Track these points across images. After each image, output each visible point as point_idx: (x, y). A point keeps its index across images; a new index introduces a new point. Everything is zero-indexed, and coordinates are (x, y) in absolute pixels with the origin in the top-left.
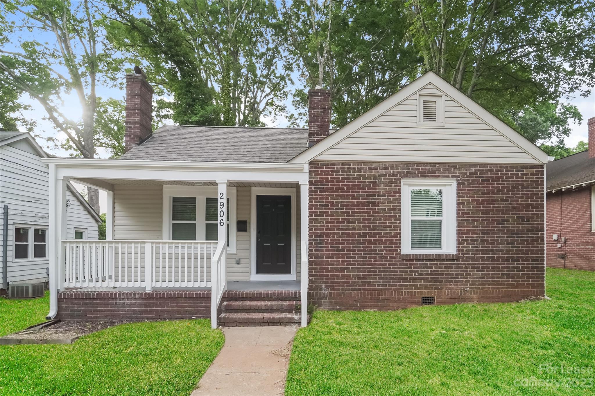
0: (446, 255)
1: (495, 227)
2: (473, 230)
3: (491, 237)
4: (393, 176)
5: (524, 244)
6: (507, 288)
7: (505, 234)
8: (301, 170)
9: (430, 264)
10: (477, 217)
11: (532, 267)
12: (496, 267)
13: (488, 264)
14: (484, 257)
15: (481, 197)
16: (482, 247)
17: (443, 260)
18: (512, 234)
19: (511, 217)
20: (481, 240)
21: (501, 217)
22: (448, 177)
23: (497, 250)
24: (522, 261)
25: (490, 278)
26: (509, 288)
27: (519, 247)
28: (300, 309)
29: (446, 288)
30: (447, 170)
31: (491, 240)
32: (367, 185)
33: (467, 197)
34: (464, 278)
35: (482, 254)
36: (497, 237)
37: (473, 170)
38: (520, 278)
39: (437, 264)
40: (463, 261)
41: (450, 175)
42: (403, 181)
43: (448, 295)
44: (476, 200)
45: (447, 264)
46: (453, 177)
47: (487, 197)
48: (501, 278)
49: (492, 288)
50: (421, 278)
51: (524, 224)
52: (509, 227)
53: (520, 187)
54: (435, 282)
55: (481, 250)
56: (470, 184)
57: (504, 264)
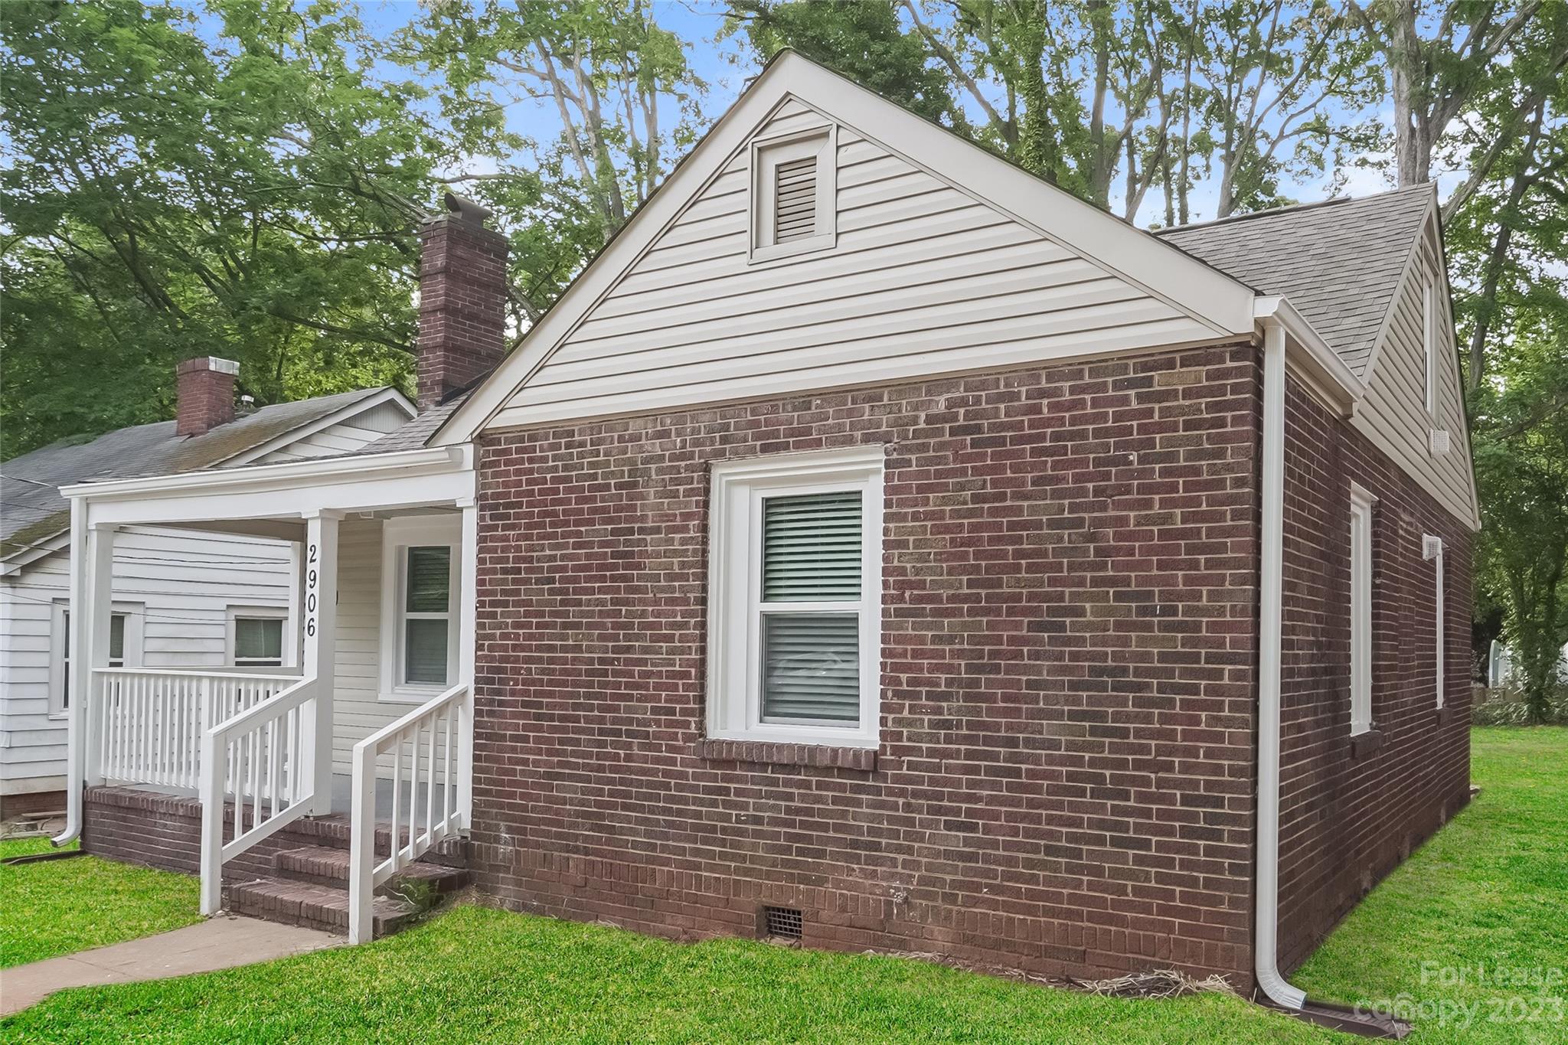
0: (835, 751)
1: (1024, 641)
2: (934, 654)
3: (1004, 684)
4: (682, 457)
5: (1148, 718)
6: (1069, 914)
7: (1063, 671)
8: (453, 466)
9: (787, 783)
10: (952, 599)
11: (1186, 832)
12: (1024, 817)
13: (991, 800)
14: (975, 770)
15: (971, 513)
16: (970, 725)
17: (827, 770)
18: (1093, 671)
19: (1092, 597)
20: (968, 697)
21: (1047, 597)
22: (850, 441)
23: (1028, 742)
24: (1142, 797)
25: (997, 861)
26: (1079, 915)
27: (1124, 733)
29: (837, 884)
30: (850, 413)
31: (1006, 698)
32: (612, 498)
33: (915, 517)
34: (899, 849)
35: (969, 755)
36: (1030, 685)
37: (941, 404)
38: (1131, 875)
39: (807, 785)
40: (897, 779)
41: (858, 434)
42: (721, 474)
43: (843, 910)
44: (947, 529)
45: (842, 788)
46: (866, 439)
47: (994, 512)
48: (1043, 865)
49: (1008, 907)
50: (757, 834)
51: (1149, 627)
52: (1081, 641)
53: (1133, 457)
54: (800, 852)
55: (967, 739)
56: (930, 461)
57: (1059, 806)
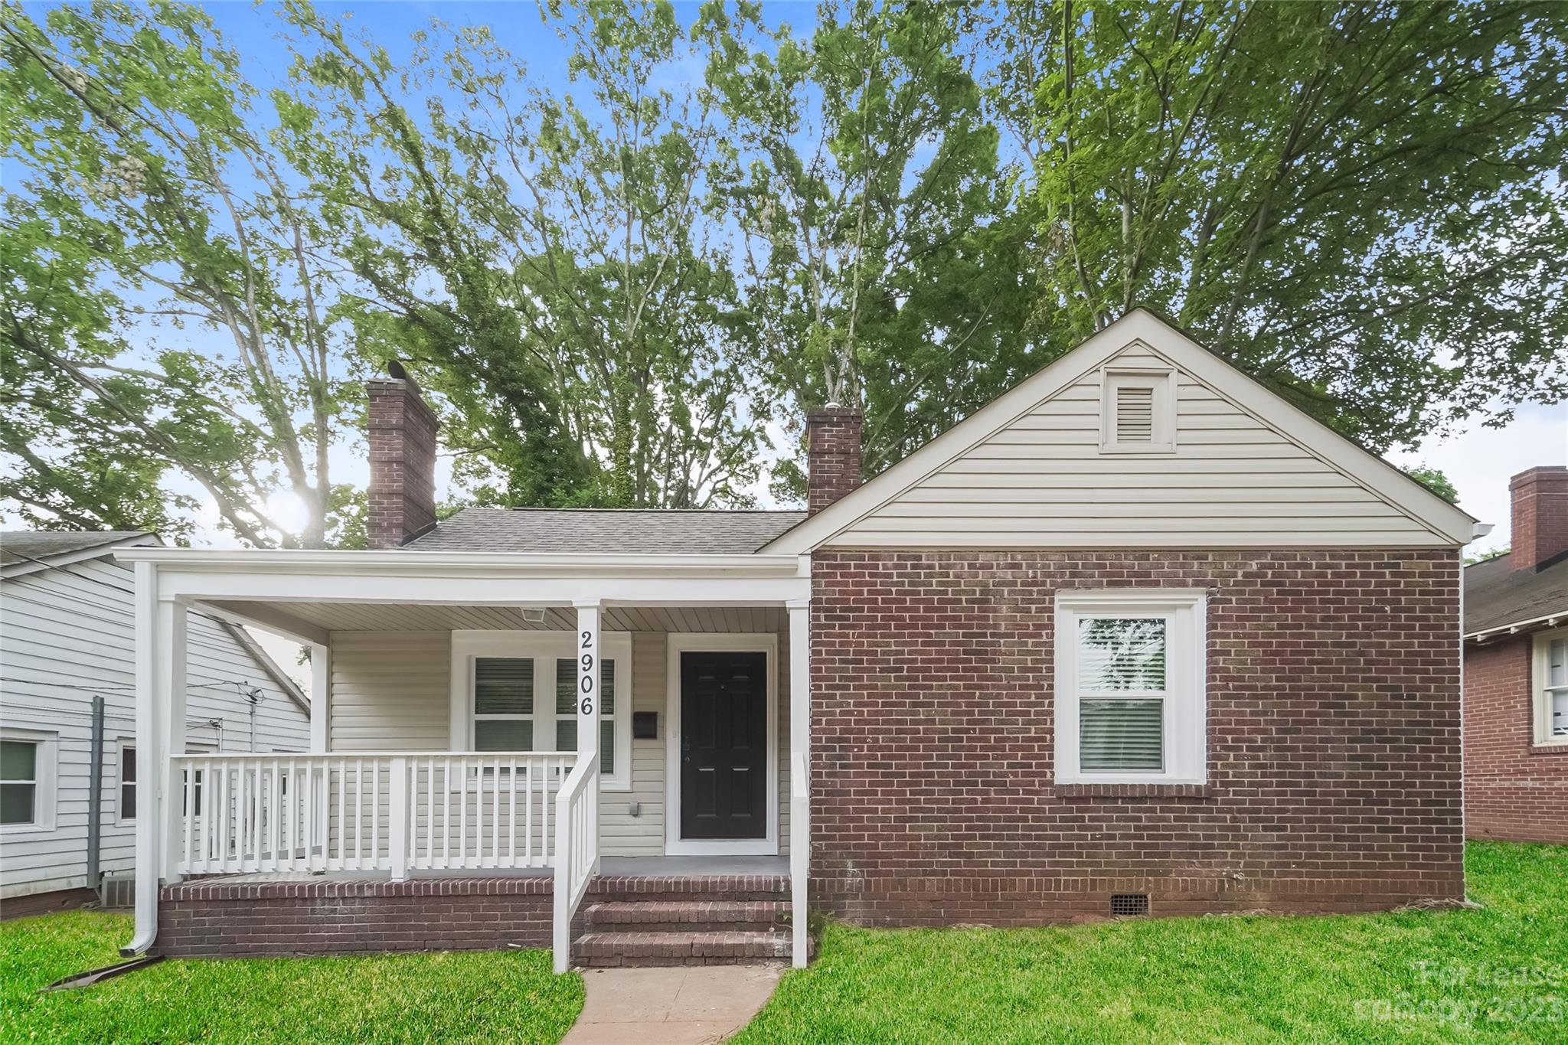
0: (1180, 787)
1: (1317, 714)
2: (1252, 723)
3: (1304, 740)
4: (1035, 584)
5: (1400, 758)
6: (1351, 875)
7: (1345, 731)
8: (788, 572)
9: (1134, 810)
10: (1264, 688)
11: (1424, 821)
12: (1319, 820)
13: (1295, 811)
14: (1284, 793)
15: (1277, 636)
16: (1279, 766)
17: (1171, 799)
18: (1364, 731)
19: (1363, 689)
20: (1277, 749)
21: (1332, 688)
22: (1184, 584)
23: (1321, 775)
24: (1396, 803)
25: (1302, 847)
26: (1358, 875)
27: (1385, 767)
28: (790, 922)
29: (1180, 873)
30: (1182, 566)
31: (1305, 749)
32: (963, 609)
33: (1236, 636)
34: (1229, 846)
35: (1279, 784)
36: (1321, 740)
37: (1254, 566)
38: (1390, 847)
39: (1154, 810)
40: (1224, 802)
41: (1190, 580)
42: (1061, 598)
43: (1185, 889)
44: (1260, 645)
45: (1182, 810)
46: (1196, 584)
47: (1292, 635)
48: (1334, 848)
49: (1308, 874)
50: (1109, 846)
51: (1399, 706)
52: (1356, 714)
53: (1388, 608)
54: (1147, 855)
55: (1277, 775)
56: (1246, 601)
57: (1343, 811)
